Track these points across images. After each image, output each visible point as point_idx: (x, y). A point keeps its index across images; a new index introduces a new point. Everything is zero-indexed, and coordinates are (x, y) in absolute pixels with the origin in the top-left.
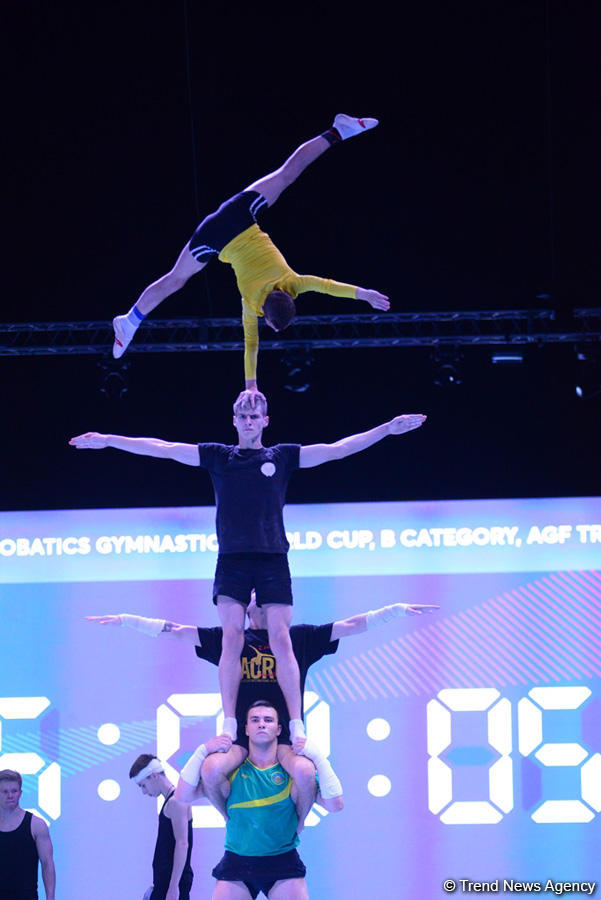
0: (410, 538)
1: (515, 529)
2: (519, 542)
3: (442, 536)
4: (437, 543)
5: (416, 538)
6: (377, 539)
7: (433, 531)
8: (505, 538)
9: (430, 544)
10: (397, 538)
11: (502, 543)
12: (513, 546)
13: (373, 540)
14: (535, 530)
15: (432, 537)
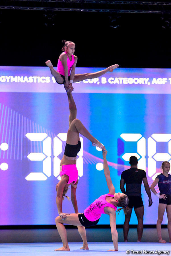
0: (111, 81)
1: (148, 79)
2: (149, 84)
3: (123, 80)
4: (121, 83)
5: (114, 81)
6: (100, 80)
7: (119, 78)
8: (144, 82)
9: (118, 83)
10: (107, 80)
11: (143, 83)
12: (147, 84)
13: (99, 81)
14: (154, 79)
15: (119, 80)
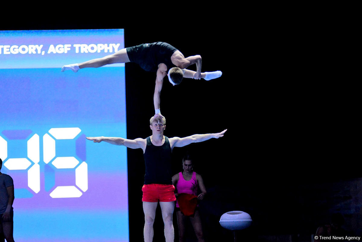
1: (42, 46)
2: (43, 53)
8: (36, 50)
11: (34, 52)
12: (40, 55)
14: (52, 47)
